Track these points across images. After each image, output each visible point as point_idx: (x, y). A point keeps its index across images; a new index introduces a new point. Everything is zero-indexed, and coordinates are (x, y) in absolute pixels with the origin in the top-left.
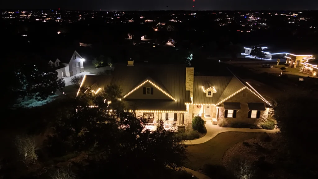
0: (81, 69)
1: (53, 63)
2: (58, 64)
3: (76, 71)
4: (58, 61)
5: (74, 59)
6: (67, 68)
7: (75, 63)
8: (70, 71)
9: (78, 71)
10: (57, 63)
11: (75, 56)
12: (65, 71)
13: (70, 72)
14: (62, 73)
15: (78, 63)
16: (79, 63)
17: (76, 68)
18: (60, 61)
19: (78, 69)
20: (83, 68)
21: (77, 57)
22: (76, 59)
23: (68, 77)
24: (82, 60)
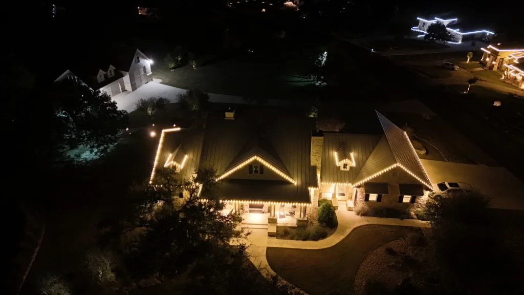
0: (148, 76)
1: (105, 73)
2: (113, 73)
3: (141, 81)
4: (112, 68)
5: (136, 62)
6: (126, 79)
7: (139, 68)
8: (131, 82)
9: (144, 81)
10: (110, 71)
11: (138, 58)
12: (123, 82)
13: (131, 85)
14: (120, 86)
15: (142, 69)
16: (145, 67)
17: (140, 77)
18: (115, 68)
19: (143, 78)
20: (151, 76)
21: (140, 59)
22: (139, 61)
23: (130, 92)
24: (148, 63)
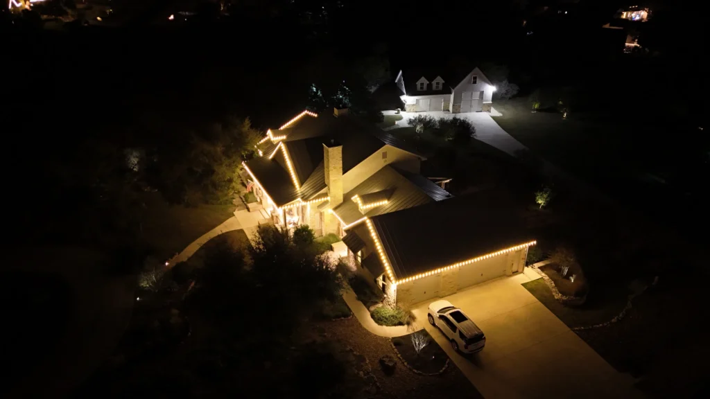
0: (484, 105)
1: (428, 82)
2: (440, 86)
3: (471, 106)
4: (439, 80)
6: (452, 96)
8: (454, 103)
9: (476, 107)
10: (437, 83)
11: (475, 78)
12: (448, 99)
14: (443, 103)
15: (479, 93)
16: (482, 93)
17: (471, 101)
18: (444, 82)
19: (475, 104)
20: (489, 105)
21: (478, 80)
23: (449, 113)
